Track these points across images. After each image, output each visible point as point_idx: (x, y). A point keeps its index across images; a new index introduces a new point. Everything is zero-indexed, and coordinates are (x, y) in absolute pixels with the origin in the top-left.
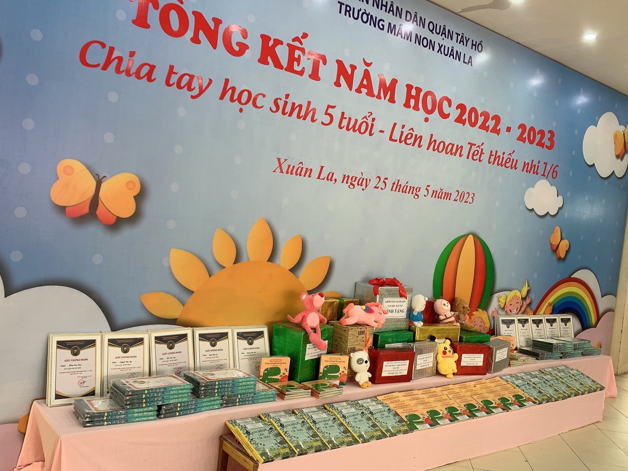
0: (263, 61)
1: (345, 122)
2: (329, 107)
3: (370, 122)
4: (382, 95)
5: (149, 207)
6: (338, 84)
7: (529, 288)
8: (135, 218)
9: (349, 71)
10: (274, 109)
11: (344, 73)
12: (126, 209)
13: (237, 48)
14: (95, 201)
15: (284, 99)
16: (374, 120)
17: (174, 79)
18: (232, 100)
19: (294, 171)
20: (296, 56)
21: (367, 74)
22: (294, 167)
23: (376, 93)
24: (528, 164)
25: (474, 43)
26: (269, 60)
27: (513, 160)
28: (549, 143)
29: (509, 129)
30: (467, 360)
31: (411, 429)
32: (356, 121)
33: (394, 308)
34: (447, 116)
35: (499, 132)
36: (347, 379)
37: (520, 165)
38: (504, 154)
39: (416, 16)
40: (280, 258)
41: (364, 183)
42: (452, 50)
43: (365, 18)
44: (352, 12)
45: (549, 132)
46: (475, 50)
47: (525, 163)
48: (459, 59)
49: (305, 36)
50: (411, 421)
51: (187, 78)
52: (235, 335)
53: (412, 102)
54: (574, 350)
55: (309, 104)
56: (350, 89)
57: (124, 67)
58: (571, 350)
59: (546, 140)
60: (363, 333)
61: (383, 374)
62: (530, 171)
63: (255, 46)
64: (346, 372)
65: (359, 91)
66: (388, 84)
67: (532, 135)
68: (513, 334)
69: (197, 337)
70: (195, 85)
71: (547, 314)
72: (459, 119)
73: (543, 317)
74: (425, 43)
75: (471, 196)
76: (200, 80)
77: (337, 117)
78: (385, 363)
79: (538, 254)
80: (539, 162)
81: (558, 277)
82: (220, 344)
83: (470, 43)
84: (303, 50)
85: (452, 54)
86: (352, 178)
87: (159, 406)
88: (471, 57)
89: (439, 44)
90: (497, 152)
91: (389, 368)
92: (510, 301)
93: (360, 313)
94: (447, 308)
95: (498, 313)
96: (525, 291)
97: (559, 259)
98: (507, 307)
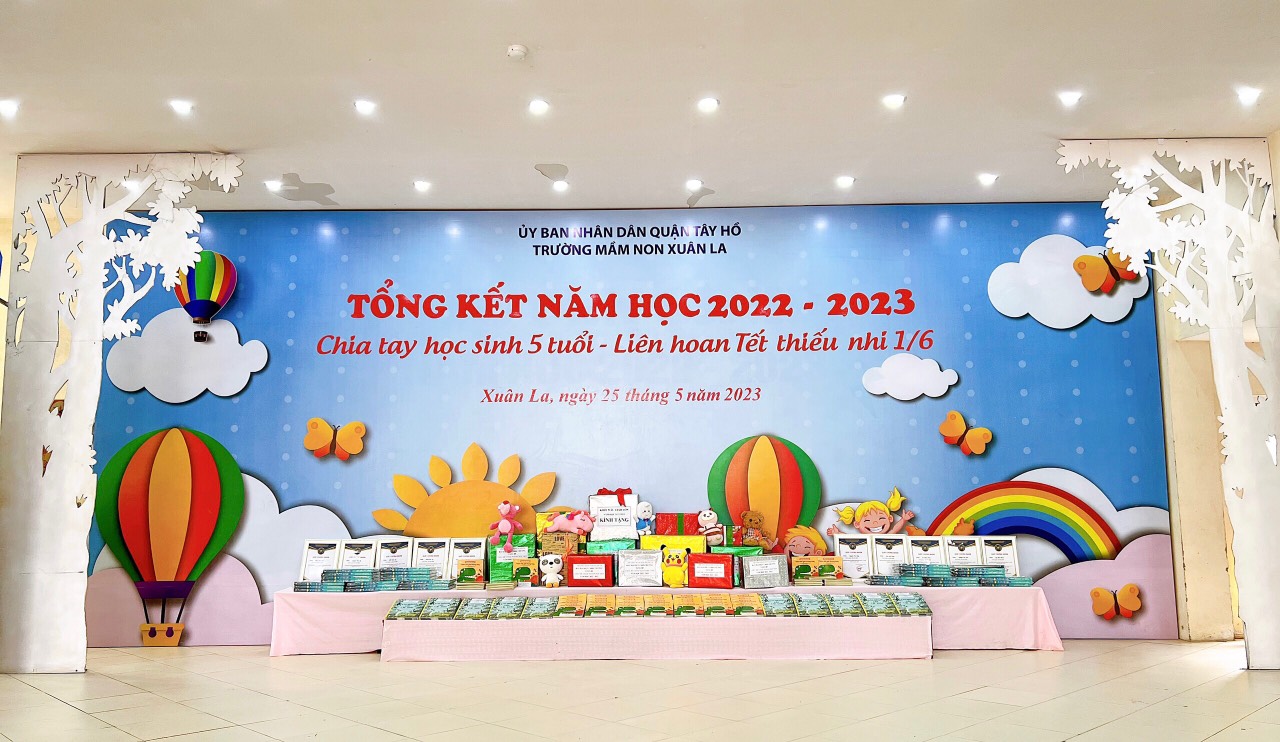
0: (461, 314)
1: (555, 347)
2: (534, 336)
3: (586, 339)
4: (598, 312)
5: (373, 443)
6: (542, 314)
7: (903, 498)
8: (363, 452)
9: (554, 301)
10: (476, 351)
11: (549, 305)
12: (356, 448)
13: (436, 312)
14: (334, 443)
15: (485, 340)
16: (591, 337)
17: (386, 347)
18: (436, 352)
19: (503, 399)
20: (494, 303)
21: (576, 299)
22: (502, 395)
23: (590, 312)
24: (860, 339)
25: (725, 228)
26: (467, 312)
27: (826, 340)
28: (902, 307)
29: (809, 306)
30: (702, 570)
31: (551, 616)
32: (569, 342)
33: (614, 517)
34: (697, 312)
35: (789, 313)
36: (538, 581)
37: (843, 343)
38: (805, 335)
39: (631, 229)
40: (496, 478)
41: (588, 397)
42: (691, 245)
43: (566, 250)
44: (549, 251)
45: (897, 292)
46: (728, 234)
47: (852, 339)
48: (704, 252)
49: (501, 284)
50: (561, 611)
51: (396, 345)
52: (452, 545)
53: (641, 310)
54: (958, 576)
55: (512, 338)
56: (558, 315)
57: (347, 348)
58: (946, 574)
59: (894, 302)
60: (562, 539)
61: (576, 577)
62: (866, 348)
63: (453, 306)
64: (536, 574)
65: (568, 315)
66: (604, 301)
67: (860, 303)
68: (862, 557)
69: (416, 545)
70: (402, 348)
71: (954, 533)
72: (716, 313)
73: (945, 538)
74: (649, 249)
75: (754, 391)
76: (407, 343)
77: (545, 342)
78: (575, 566)
79: (914, 451)
80: (884, 333)
81: (976, 482)
82: (437, 551)
83: (718, 231)
84: (501, 297)
85: (691, 249)
86: (572, 396)
87: (346, 583)
88: (722, 245)
89: (670, 245)
90: (791, 336)
91: (581, 571)
92: (864, 515)
93: (561, 521)
94: (708, 520)
95: (840, 531)
96: (895, 504)
97: (971, 455)
98: (858, 524)
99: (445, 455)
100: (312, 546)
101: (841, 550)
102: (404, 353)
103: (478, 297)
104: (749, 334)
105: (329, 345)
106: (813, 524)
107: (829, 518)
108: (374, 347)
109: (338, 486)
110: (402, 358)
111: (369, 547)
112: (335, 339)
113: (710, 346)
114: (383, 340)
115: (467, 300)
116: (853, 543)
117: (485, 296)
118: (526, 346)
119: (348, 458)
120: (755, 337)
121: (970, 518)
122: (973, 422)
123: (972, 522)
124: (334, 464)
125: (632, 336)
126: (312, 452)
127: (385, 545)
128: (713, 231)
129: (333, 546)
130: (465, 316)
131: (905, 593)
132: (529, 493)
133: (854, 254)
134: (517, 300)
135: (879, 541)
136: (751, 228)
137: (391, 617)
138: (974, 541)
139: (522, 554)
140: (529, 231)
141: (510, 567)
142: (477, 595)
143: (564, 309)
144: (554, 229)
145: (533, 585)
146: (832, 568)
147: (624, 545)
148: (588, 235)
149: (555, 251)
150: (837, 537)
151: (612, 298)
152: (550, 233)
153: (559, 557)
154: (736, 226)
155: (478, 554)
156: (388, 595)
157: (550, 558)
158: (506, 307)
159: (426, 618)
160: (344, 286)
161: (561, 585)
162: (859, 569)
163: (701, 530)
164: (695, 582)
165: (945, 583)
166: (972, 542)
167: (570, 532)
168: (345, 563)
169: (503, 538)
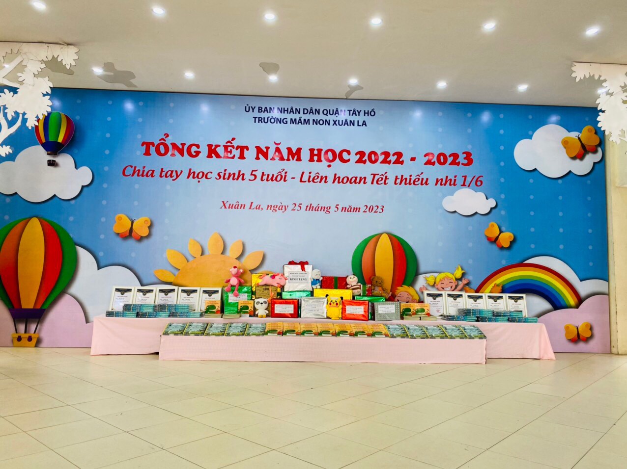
0: (209, 156)
1: (265, 177)
2: (253, 171)
3: (283, 174)
4: (291, 158)
5: (155, 230)
6: (257, 158)
7: (463, 271)
8: (149, 236)
9: (265, 150)
10: (218, 178)
11: (262, 153)
12: (145, 232)
13: (194, 154)
14: (131, 230)
15: (223, 172)
16: (286, 173)
17: (164, 174)
18: (194, 177)
19: (234, 207)
21: (278, 150)
22: (233, 205)
23: (286, 157)
24: (442, 179)
25: (366, 112)
26: (213, 155)
27: (423, 179)
28: (466, 162)
29: (413, 159)
30: (350, 310)
31: (263, 335)
32: (273, 175)
33: (298, 278)
34: (349, 160)
35: (402, 163)
36: (254, 314)
37: (432, 182)
38: (411, 176)
39: (311, 109)
40: (229, 253)
41: (284, 208)
42: (346, 121)
43: (273, 120)
44: (263, 120)
45: (464, 153)
46: (368, 115)
47: (437, 179)
48: (354, 125)
49: (233, 139)
50: (269, 331)
51: (170, 173)
52: (202, 291)
53: (316, 158)
54: (497, 316)
55: (240, 172)
56: (267, 159)
57: (141, 173)
58: (490, 315)
59: (461, 159)
60: (268, 289)
61: (276, 312)
62: (445, 185)
63: (204, 151)
64: (252, 309)
65: (273, 159)
66: (294, 152)
67: (442, 159)
68: (440, 304)
69: (180, 291)
70: (174, 175)
71: (491, 292)
72: (360, 161)
73: (485, 294)
74: (321, 122)
75: (380, 207)
76: (176, 172)
77: (259, 175)
78: (276, 305)
79: (470, 245)
80: (455, 176)
81: (504, 263)
82: (192, 295)
83: (362, 113)
84: (233, 147)
85: (346, 123)
86: (274, 207)
87: (138, 312)
88: (364, 121)
89: (334, 120)
90: (402, 176)
91: (279, 309)
92: (441, 280)
93: (268, 280)
94: (353, 280)
95: (427, 289)
96: (459, 274)
97: (502, 248)
98: (437, 285)
99: (198, 239)
100: (117, 290)
101: (428, 300)
102: (175, 177)
103: (219, 146)
104: (378, 174)
105: (129, 171)
106: (412, 284)
107: (421, 282)
108: (157, 173)
109: (133, 254)
110: (173, 180)
111: (151, 291)
112: (133, 168)
113: (355, 181)
114: (162, 169)
115: (213, 147)
116: (435, 296)
117: (224, 146)
118: (248, 176)
119: (140, 239)
120: (382, 176)
121: (500, 284)
122: (503, 229)
123: (501, 285)
124: (131, 242)
125: (310, 173)
126: (118, 234)
127: (161, 291)
128: (359, 113)
129: (130, 290)
130: (212, 157)
131: (468, 325)
132: (249, 262)
133: (440, 130)
134: (243, 149)
135: (449, 295)
136: (382, 112)
137: (166, 333)
138: (502, 297)
139: (243, 299)
140: (251, 108)
141: (236, 305)
142: (217, 320)
143: (270, 156)
144: (266, 108)
145: (250, 316)
146: (423, 310)
147: (305, 294)
148: (286, 112)
149: (266, 121)
150: (426, 292)
151: (299, 150)
152: (263, 110)
153: (266, 300)
154: (373, 110)
155: (217, 297)
156: (163, 320)
157: (261, 300)
158: (237, 153)
159: (187, 334)
160: (139, 136)
161: (267, 316)
162: (438, 311)
163: (348, 286)
164: (345, 317)
165: (490, 320)
166: (501, 297)
167: (272, 286)
168: (137, 300)
169: (233, 288)
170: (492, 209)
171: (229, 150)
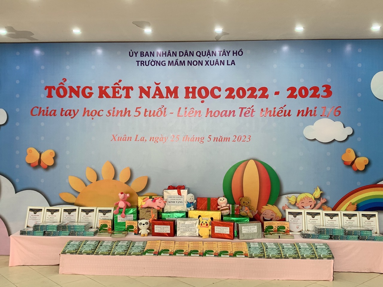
0: (101, 96)
1: (148, 113)
2: (137, 108)
4: (169, 96)
5: (59, 161)
6: (141, 97)
7: (322, 192)
8: (54, 165)
9: (147, 90)
10: (108, 115)
11: (144, 92)
12: (51, 163)
13: (88, 95)
14: (40, 160)
15: (113, 110)
16: (165, 109)
17: (64, 113)
18: (88, 115)
19: (122, 139)
21: (158, 89)
22: (121, 137)
23: (165, 95)
24: (303, 111)
25: (235, 52)
26: (104, 95)
27: (285, 111)
28: (325, 94)
29: (277, 93)
30: (218, 230)
31: (142, 255)
32: (154, 111)
33: (175, 201)
34: (219, 96)
35: (267, 97)
36: (137, 233)
37: (294, 113)
38: (275, 108)
39: (186, 52)
40: (119, 179)
41: (164, 139)
42: (217, 61)
43: (153, 63)
44: (144, 64)
45: (323, 86)
46: (236, 55)
47: (299, 111)
48: (224, 64)
49: (120, 81)
50: (147, 251)
51: (68, 112)
52: (98, 211)
53: (191, 95)
54: (348, 234)
55: (126, 109)
56: (149, 97)
57: (45, 113)
58: (342, 234)
59: (321, 92)
60: (149, 211)
61: (156, 231)
62: (306, 115)
63: (96, 92)
64: (137, 229)
65: (154, 97)
66: (172, 90)
67: (303, 92)
68: (299, 221)
69: (80, 210)
70: (70, 113)
71: (346, 210)
72: (229, 96)
73: (340, 212)
74: (195, 63)
75: (247, 137)
76: (74, 111)
77: (142, 111)
78: (155, 226)
79: (328, 169)
80: (316, 108)
81: (359, 185)
82: (90, 214)
83: (231, 53)
84: (120, 87)
85: (217, 63)
86: (156, 138)
87: (45, 232)
88: (233, 61)
89: (206, 61)
90: (267, 109)
91: (158, 229)
92: (301, 200)
93: (149, 203)
95: (289, 208)
96: (317, 194)
97: (358, 171)
98: (298, 204)
99: (94, 167)
100: (31, 210)
101: (289, 217)
102: (73, 116)
103: (109, 87)
104: (246, 108)
105: (36, 111)
106: (276, 203)
107: (284, 201)
108: (58, 113)
109: (42, 181)
110: (71, 118)
111: (58, 210)
112: (39, 109)
113: (225, 114)
114: (62, 109)
115: (103, 89)
116: (295, 214)
117: (112, 87)
118: (133, 113)
119: (48, 168)
120: (249, 109)
121: (355, 202)
122: (359, 154)
123: (356, 204)
124: (40, 171)
125: (186, 108)
126: (30, 164)
127: (65, 210)
128: (228, 54)
129: (41, 210)
130: (103, 97)
131: (320, 242)
132: (137, 185)
133: (302, 66)
134: (128, 89)
135: (308, 213)
136: (248, 52)
137: (64, 252)
138: (356, 215)
139: (129, 219)
140: (134, 53)
141: (124, 224)
142: (106, 238)
143: (152, 94)
144: (147, 52)
145: (135, 234)
146: (284, 228)
147: (181, 215)
148: (164, 55)
149: (147, 64)
150: (288, 211)
151: (176, 88)
152: (145, 54)
153: (147, 221)
154: (241, 50)
155: (110, 216)
156: (65, 238)
157: (143, 221)
158: (123, 93)
160: (43, 82)
162: (298, 228)
163: (219, 207)
164: (213, 235)
165: (342, 238)
166: (355, 215)
167: (153, 208)
168: (47, 218)
169: (121, 210)
170: (348, 136)
171: (117, 91)
